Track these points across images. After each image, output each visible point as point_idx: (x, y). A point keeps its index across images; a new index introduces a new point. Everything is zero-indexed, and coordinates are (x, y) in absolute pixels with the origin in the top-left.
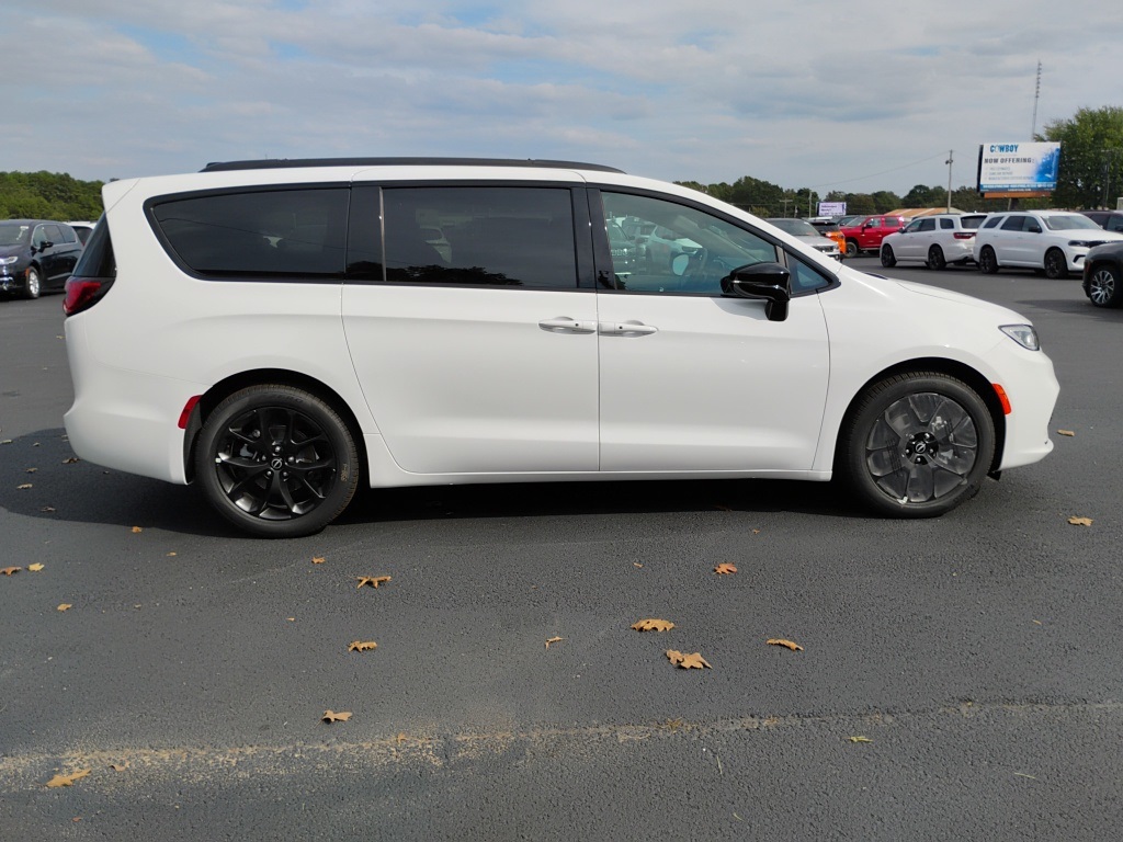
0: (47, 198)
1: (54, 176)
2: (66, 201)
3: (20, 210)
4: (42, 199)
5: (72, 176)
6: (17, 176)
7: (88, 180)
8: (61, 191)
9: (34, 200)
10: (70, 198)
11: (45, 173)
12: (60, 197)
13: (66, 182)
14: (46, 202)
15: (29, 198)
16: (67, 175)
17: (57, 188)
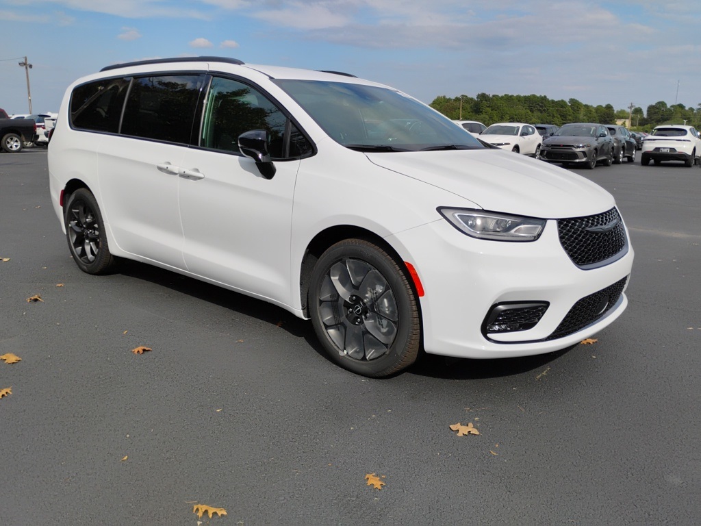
0: (532, 111)
1: (538, 98)
2: (541, 112)
3: (515, 117)
4: (528, 111)
5: (548, 97)
6: (519, 98)
7: (556, 100)
8: (541, 106)
9: (523, 112)
10: (544, 110)
11: (534, 96)
12: (539, 110)
13: (544, 101)
14: (530, 113)
15: (522, 110)
16: (545, 97)
17: (538, 105)
